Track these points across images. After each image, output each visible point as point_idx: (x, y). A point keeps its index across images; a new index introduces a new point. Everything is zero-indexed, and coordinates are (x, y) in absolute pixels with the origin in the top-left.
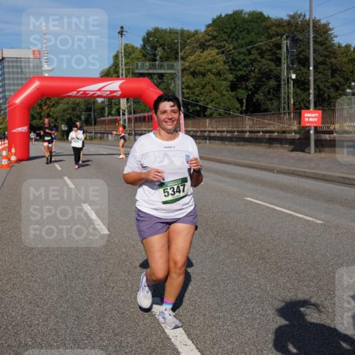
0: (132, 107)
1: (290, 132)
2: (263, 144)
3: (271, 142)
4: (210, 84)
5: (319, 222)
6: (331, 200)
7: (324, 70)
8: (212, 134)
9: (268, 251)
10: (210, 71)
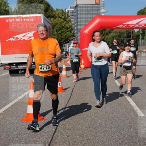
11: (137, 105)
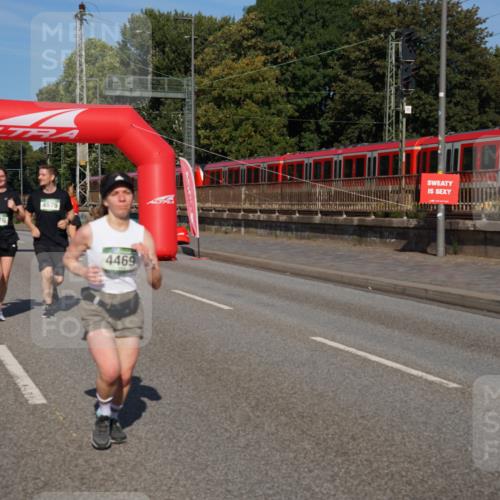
0: (100, 160)
1: (399, 215)
2: (346, 237)
3: (363, 232)
4: (251, 121)
5: (455, 385)
6: (476, 344)
7: (465, 98)
8: (251, 216)
9: (353, 438)
10: (249, 96)
11: (27, 372)
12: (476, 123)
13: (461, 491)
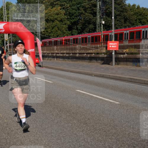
0: (12, 39)
1: (101, 53)
2: (86, 60)
3: (91, 59)
4: (57, 27)
5: (117, 103)
6: (124, 91)
7: (120, 19)
8: (58, 55)
9: (89, 119)
10: (56, 19)
12: (123, 26)
13: (120, 133)
